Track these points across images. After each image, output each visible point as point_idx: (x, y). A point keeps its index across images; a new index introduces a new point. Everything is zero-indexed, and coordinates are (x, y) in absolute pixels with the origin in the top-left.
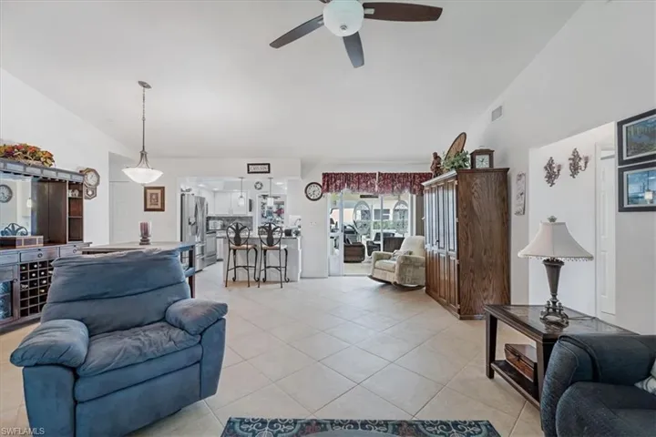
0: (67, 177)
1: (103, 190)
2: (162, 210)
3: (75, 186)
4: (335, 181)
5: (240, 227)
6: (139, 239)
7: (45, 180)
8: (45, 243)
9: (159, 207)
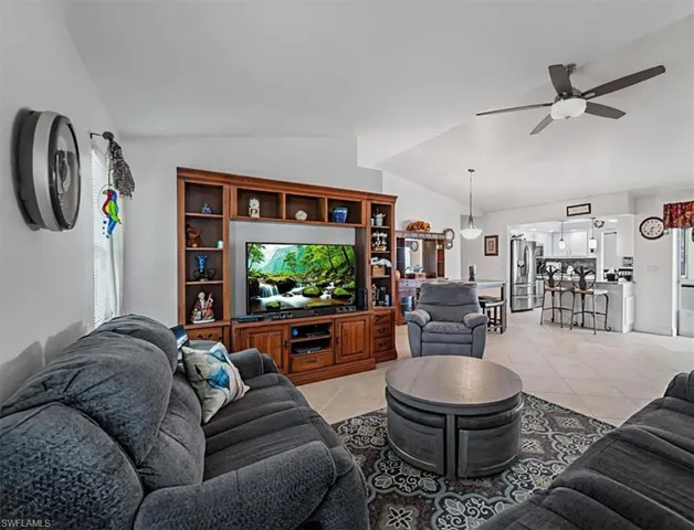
0: (436, 237)
1: (457, 242)
2: (497, 254)
3: (440, 242)
4: (683, 213)
5: (553, 270)
6: (468, 277)
7: (426, 240)
8: (427, 277)
9: (494, 252)
